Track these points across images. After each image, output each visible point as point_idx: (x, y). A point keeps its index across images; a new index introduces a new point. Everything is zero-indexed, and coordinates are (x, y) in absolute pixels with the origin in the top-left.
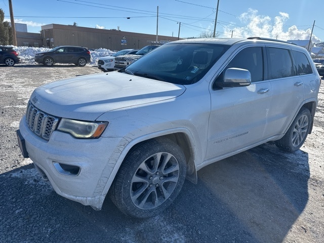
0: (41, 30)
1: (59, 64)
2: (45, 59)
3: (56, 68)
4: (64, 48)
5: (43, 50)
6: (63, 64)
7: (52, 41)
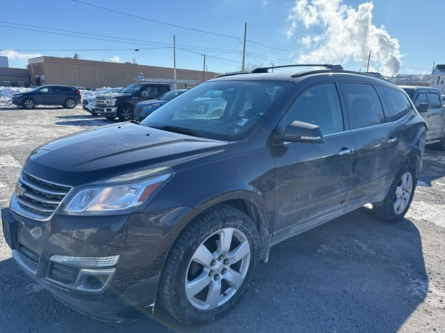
0: (28, 64)
1: (42, 106)
2: (24, 100)
3: (37, 110)
4: (49, 88)
5: (23, 90)
6: (47, 107)
7: (42, 79)
